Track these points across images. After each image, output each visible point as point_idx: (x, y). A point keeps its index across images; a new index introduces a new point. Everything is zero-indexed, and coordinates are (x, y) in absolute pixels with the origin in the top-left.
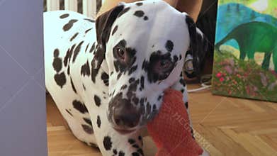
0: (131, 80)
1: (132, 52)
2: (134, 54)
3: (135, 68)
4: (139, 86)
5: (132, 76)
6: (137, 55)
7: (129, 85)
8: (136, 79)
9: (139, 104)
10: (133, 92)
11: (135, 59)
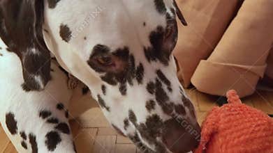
0: (150, 88)
1: (123, 53)
2: (128, 52)
3: (141, 69)
4: (165, 87)
5: (146, 81)
6: (131, 52)
7: (153, 97)
8: (154, 82)
9: (187, 109)
10: (168, 102)
11: (132, 58)
